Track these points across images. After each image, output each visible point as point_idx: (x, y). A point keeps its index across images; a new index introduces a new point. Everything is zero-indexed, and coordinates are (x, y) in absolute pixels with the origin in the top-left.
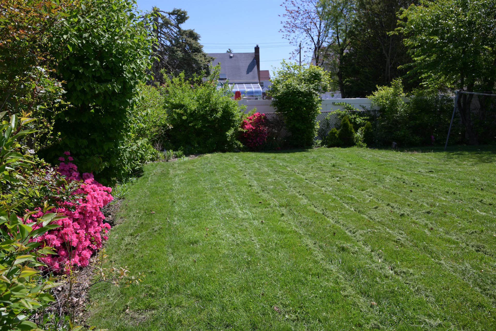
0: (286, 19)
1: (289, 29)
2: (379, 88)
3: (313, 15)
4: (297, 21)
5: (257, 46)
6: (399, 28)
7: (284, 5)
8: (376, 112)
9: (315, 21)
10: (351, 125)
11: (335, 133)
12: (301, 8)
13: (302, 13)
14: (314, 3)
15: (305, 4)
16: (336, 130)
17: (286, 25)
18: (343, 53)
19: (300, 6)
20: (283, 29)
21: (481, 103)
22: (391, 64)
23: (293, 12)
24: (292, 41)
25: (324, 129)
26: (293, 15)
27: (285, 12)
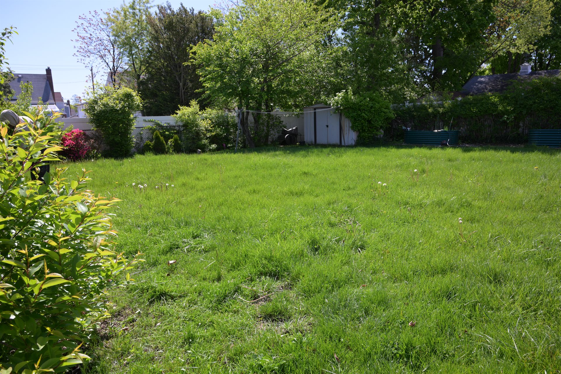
0: (78, 44)
1: (83, 54)
2: (181, 108)
3: (106, 42)
4: (90, 47)
5: (49, 68)
6: (192, 60)
7: (75, 31)
8: (180, 127)
9: (108, 48)
10: (162, 138)
11: (150, 145)
12: (93, 35)
13: (94, 39)
14: (106, 32)
15: (97, 31)
16: (150, 143)
17: (80, 50)
18: (140, 78)
19: (92, 34)
20: (77, 54)
21: (254, 118)
22: (184, 88)
23: (85, 38)
24: (87, 65)
25: (138, 142)
26: (86, 41)
27: (78, 38)
